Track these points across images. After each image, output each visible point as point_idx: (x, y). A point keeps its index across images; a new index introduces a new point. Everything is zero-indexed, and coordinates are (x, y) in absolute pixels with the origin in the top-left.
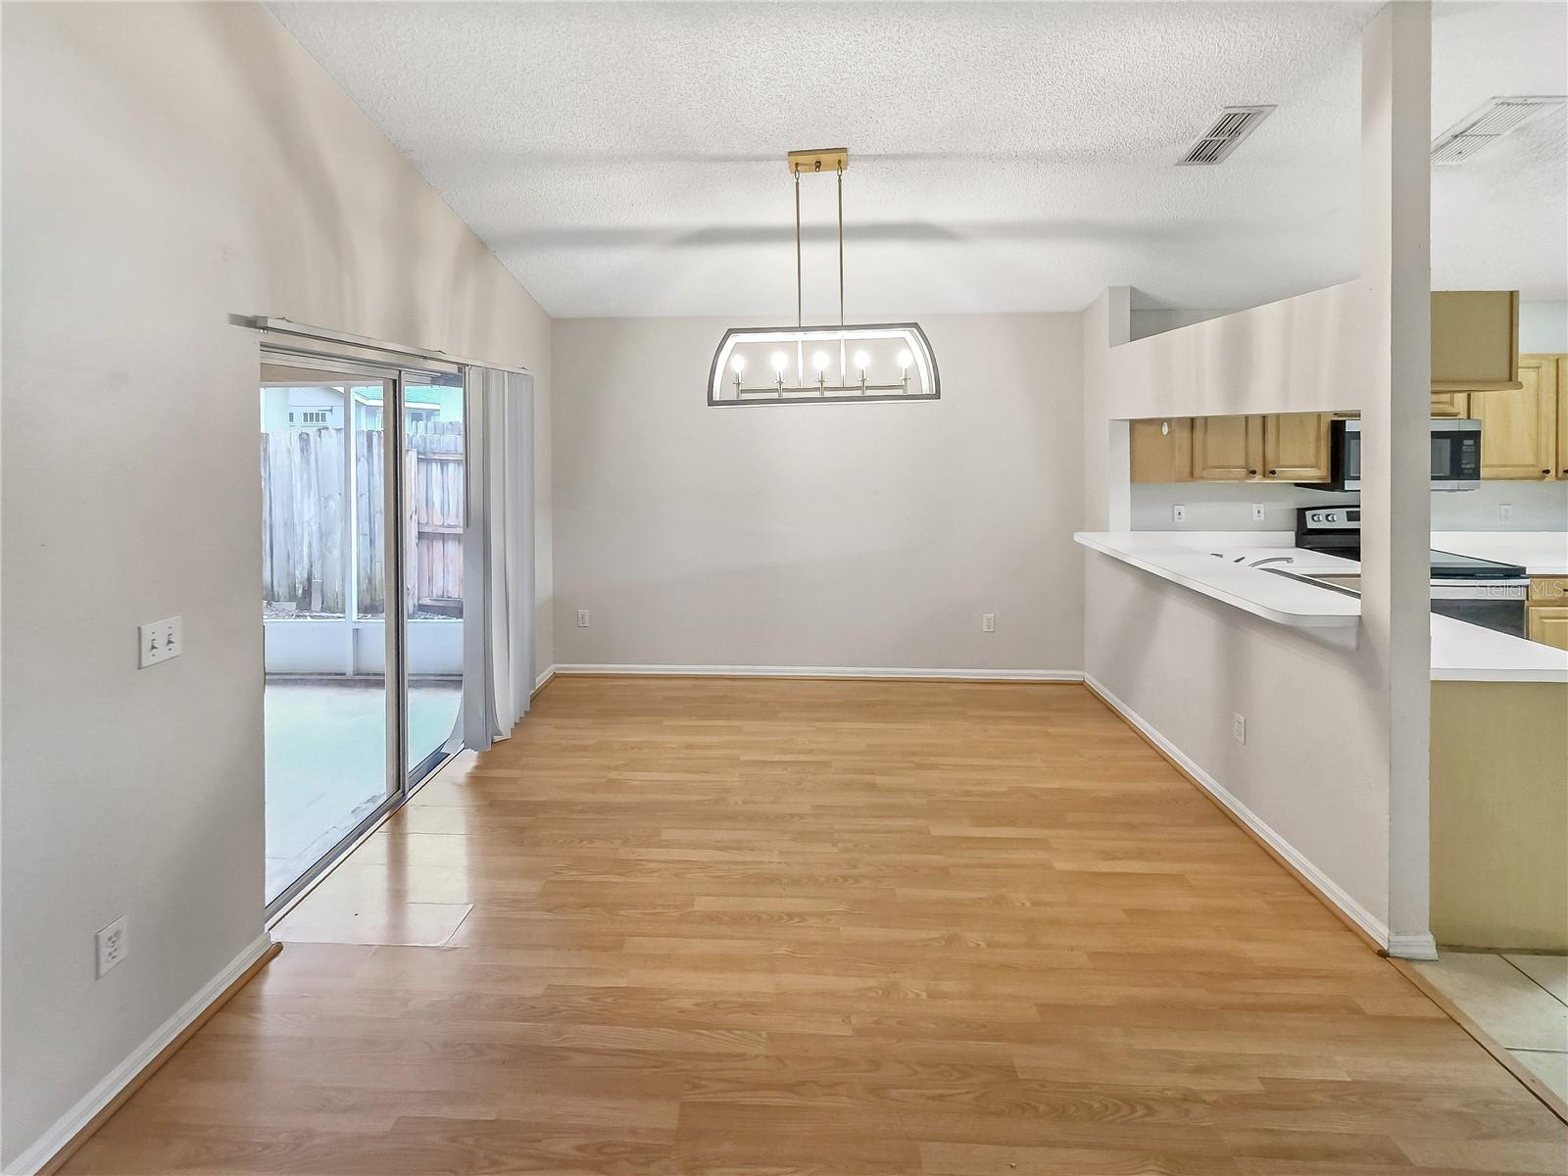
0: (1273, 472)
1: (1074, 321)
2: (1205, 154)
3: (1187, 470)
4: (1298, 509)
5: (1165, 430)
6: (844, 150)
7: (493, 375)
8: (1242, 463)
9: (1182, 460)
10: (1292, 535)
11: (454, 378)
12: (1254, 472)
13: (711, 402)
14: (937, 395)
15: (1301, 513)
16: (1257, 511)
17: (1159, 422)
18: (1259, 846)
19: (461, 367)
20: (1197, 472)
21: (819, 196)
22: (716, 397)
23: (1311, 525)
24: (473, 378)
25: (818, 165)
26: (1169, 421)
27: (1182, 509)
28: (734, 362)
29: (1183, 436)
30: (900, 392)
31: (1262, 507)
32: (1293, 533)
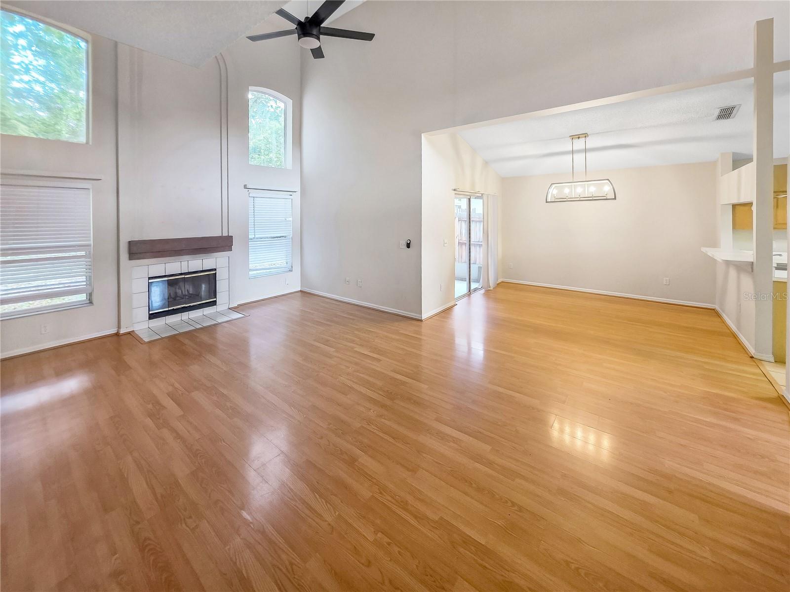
1: (713, 164)
6: (586, 133)
7: (489, 196)
11: (481, 197)
13: (547, 202)
14: (615, 199)
19: (482, 194)
21: (579, 144)
22: (549, 200)
24: (485, 197)
25: (579, 138)
28: (554, 192)
30: (605, 198)
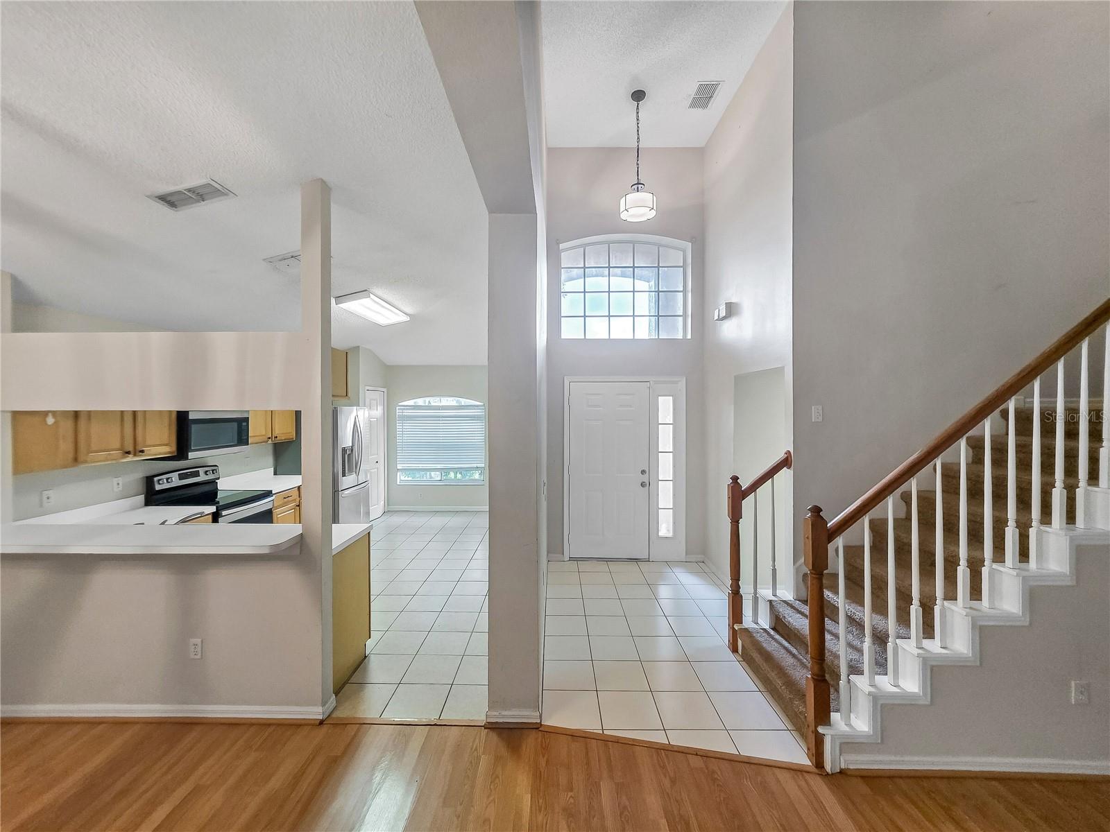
0: (142, 451)
2: (170, 200)
3: (71, 455)
4: (147, 477)
5: (50, 420)
8: (118, 445)
9: (66, 447)
10: (141, 498)
12: (128, 453)
15: (149, 481)
16: (117, 483)
17: (46, 413)
18: (222, 724)
20: (81, 457)
23: (158, 487)
26: (54, 413)
27: (50, 493)
29: (68, 425)
31: (120, 480)
32: (143, 496)
